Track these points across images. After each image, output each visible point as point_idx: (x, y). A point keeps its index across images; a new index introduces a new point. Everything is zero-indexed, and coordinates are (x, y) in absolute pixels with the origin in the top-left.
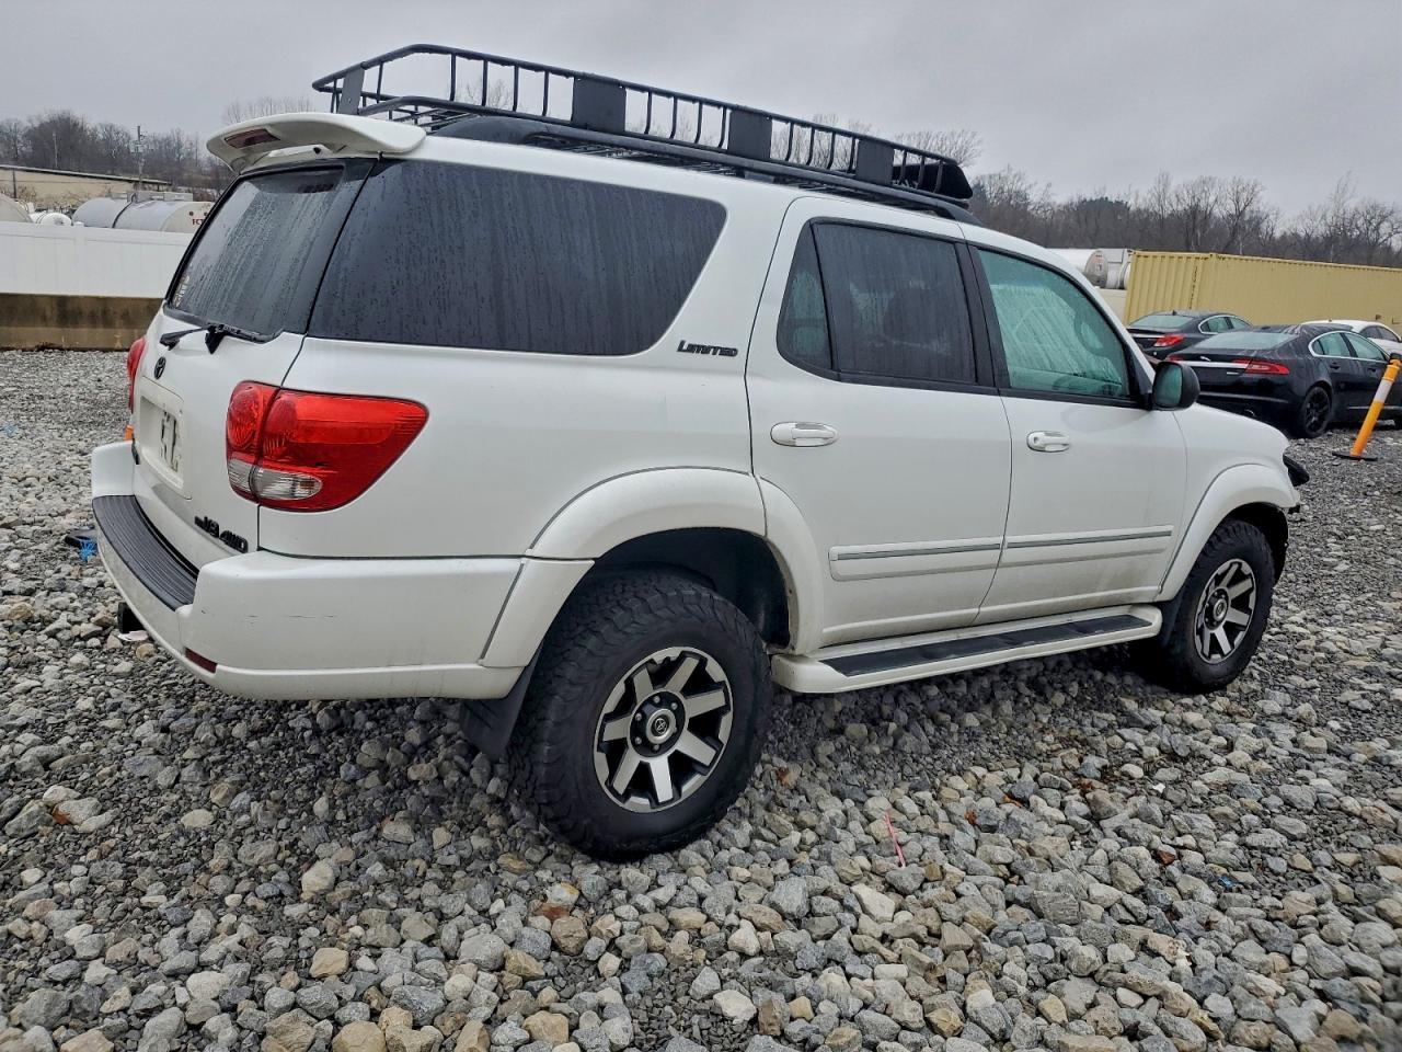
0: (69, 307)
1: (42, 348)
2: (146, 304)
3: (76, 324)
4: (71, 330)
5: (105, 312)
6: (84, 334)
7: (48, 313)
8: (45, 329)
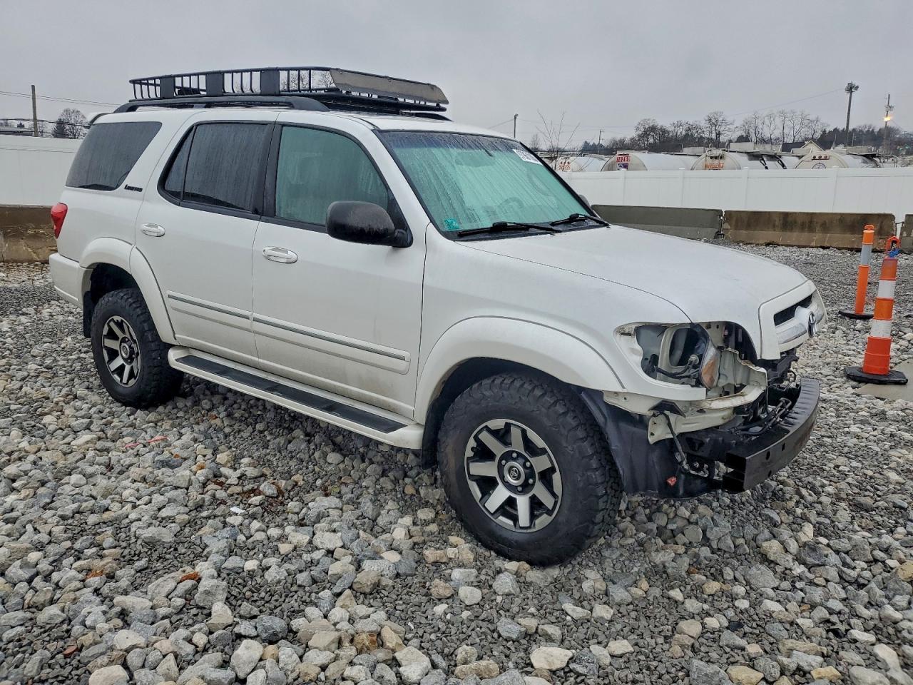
0: (790, 219)
1: (768, 245)
2: (839, 217)
3: (791, 230)
4: (788, 234)
5: (811, 222)
6: (795, 236)
7: (777, 223)
8: (773, 232)
